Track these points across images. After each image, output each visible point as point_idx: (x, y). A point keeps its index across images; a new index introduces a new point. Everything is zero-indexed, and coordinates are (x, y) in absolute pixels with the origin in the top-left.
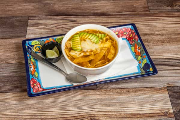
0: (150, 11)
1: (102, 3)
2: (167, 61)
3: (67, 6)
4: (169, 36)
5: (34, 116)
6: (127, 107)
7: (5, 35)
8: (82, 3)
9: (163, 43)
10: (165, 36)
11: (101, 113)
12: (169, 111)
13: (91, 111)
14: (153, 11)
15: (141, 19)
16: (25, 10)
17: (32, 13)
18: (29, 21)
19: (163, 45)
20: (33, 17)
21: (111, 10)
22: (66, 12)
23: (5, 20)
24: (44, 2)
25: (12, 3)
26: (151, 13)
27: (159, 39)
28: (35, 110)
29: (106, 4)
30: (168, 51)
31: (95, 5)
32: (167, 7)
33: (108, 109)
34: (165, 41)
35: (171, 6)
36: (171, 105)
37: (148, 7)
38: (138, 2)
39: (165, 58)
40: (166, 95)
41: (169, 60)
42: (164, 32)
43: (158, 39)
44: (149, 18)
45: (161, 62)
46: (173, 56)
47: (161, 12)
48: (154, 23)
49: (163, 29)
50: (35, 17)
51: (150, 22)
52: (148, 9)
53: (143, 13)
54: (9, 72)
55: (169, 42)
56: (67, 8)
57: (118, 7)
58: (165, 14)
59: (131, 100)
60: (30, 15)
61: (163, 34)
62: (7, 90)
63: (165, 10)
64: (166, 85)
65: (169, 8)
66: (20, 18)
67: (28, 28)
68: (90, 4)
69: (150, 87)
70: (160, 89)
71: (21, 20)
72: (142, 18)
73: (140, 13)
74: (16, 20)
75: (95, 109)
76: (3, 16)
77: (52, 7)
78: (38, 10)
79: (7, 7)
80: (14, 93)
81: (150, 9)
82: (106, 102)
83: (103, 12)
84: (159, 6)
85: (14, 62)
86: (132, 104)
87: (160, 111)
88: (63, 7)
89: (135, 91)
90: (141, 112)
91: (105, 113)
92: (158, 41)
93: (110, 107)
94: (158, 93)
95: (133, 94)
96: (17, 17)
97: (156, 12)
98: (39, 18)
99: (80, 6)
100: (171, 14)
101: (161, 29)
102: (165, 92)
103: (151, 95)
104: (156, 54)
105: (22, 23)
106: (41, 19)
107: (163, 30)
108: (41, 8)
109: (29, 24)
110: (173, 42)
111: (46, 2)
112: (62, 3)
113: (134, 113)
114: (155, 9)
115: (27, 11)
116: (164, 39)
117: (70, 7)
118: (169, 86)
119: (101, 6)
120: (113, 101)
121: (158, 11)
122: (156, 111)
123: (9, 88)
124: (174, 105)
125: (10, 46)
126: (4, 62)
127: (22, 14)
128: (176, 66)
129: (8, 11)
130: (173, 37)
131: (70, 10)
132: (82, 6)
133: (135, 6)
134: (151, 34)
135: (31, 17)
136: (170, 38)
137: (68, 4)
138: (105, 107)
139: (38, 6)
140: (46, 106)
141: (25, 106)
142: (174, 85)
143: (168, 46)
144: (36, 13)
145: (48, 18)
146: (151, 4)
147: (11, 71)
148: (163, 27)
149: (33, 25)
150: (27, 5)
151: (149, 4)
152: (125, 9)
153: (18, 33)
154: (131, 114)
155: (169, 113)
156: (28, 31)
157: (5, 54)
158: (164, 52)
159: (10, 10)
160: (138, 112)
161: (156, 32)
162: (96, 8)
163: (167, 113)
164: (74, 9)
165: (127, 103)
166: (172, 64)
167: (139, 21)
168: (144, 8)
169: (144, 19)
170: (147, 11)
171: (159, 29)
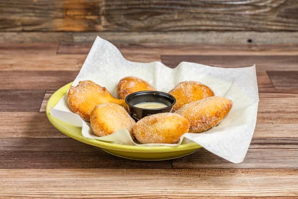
0: (275, 88)
6: (230, 189)
11: (180, 195)
13: (160, 192)
16: (40, 83)
17: (51, 87)
18: (46, 94)
26: (278, 90)
27: (293, 117)
28: (51, 188)
33: (194, 191)
37: (272, 83)
43: (290, 117)
45: (296, 141)
52: (272, 86)
60: (49, 88)
66: (29, 92)
67: (44, 102)
70: (295, 170)
74: (21, 93)
75: (169, 190)
81: (275, 85)
85: (15, 136)
87: (296, 194)
89: (247, 172)
91: (187, 195)
92: (290, 119)
93: (198, 188)
94: (291, 174)
95: (243, 175)
96: (24, 90)
97: (289, 88)
101: (296, 107)
103: (277, 177)
104: (288, 132)
105: (34, 96)
109: (45, 97)
115: (43, 84)
127: (34, 87)
129: (9, 84)
134: (278, 112)
138: (187, 188)
146: (277, 80)
151: (273, 81)
154: (239, 196)
160: (253, 195)
161: (288, 110)
171: (293, 107)
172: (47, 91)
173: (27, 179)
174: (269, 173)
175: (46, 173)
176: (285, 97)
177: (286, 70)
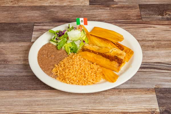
0: (142, 20)
1: (99, 12)
2: (156, 64)
3: (68, 13)
4: (159, 42)
5: (35, 112)
6: (118, 106)
7: (13, 39)
8: (82, 11)
9: (152, 49)
10: (155, 42)
11: (94, 111)
12: (156, 110)
13: (86, 109)
14: (145, 19)
15: (133, 26)
16: (32, 17)
17: (37, 20)
18: (34, 27)
19: (152, 50)
20: (38, 23)
21: (107, 18)
22: (67, 19)
23: (14, 26)
24: (48, 10)
25: (20, 11)
26: (144, 21)
27: (150, 45)
28: (36, 106)
29: (103, 13)
30: (157, 56)
31: (93, 13)
32: (158, 16)
33: (101, 108)
34: (155, 46)
35: (162, 15)
36: (158, 105)
37: (141, 15)
38: (132, 11)
39: (154, 62)
40: (154, 96)
41: (158, 64)
42: (155, 38)
43: (148, 45)
44: (141, 26)
45: (150, 66)
46: (162, 60)
47: (152, 21)
48: (146, 30)
49: (153, 35)
50: (40, 23)
51: (142, 29)
52: (141, 17)
53: (136, 21)
54: (15, 72)
55: (159, 48)
56: (68, 15)
57: (114, 15)
58: (155, 22)
59: (122, 100)
60: (36, 21)
61: (153, 41)
62: (13, 88)
63: (157, 18)
64: (154, 86)
65: (160, 17)
66: (27, 24)
67: (34, 33)
68: (89, 12)
69: (140, 88)
70: (148, 90)
71: (27, 26)
72: (135, 25)
73: (133, 21)
74: (23, 26)
75: (89, 107)
76: (12, 22)
77: (55, 15)
78: (43, 17)
79: (16, 14)
80: (19, 91)
81: (142, 17)
82: (99, 101)
83: (101, 19)
84: (150, 15)
85: (20, 63)
86: (123, 103)
87: (148, 110)
88: (65, 14)
89: (126, 92)
90: (130, 111)
91: (98, 111)
92: (148, 46)
93: (103, 106)
94: (146, 94)
95: (124, 94)
96: (24, 23)
97: (148, 20)
98: (44, 25)
99: (80, 14)
100: (161, 22)
101: (152, 36)
102: (153, 93)
103: (140, 96)
104: (147, 58)
105: (28, 28)
106: (45, 25)
107: (154, 37)
108: (45, 16)
109: (34, 29)
110: (162, 47)
111: (50, 10)
112: (64, 11)
113: (124, 111)
114: (147, 18)
115: (33, 18)
116: (154, 45)
117: (71, 14)
118: (157, 87)
119: (98, 14)
120: (106, 100)
121: (150, 19)
122: (144, 110)
123: (14, 87)
124: (160, 105)
125: (17, 49)
126: (10, 63)
127: (28, 20)
128: (164, 70)
129: (17, 18)
130: (163, 43)
131: (71, 18)
132: (82, 14)
133: (129, 14)
134: (143, 40)
135: (36, 23)
136: (160, 43)
137: (69, 12)
138: (98, 106)
139: (43, 14)
140: (46, 103)
141: (27, 103)
142: (161, 87)
143: (157, 51)
144: (41, 20)
145: (51, 24)
146: (143, 13)
147: (16, 72)
148: (154, 34)
149: (37, 30)
150: (33, 13)
151: (142, 13)
152: (120, 17)
153: (24, 38)
154: (121, 112)
155: (155, 112)
156: (33, 36)
157: (12, 56)
158: (153, 56)
159: (18, 17)
160: (128, 111)
161: (147, 39)
162: (94, 16)
163: (154, 112)
164: (74, 17)
165: (119, 102)
166: (160, 68)
167: (132, 28)
168: (137, 16)
169: (137, 26)
170: (140, 19)
171: (150, 36)
172: (35, 24)
173: (25, 99)
174: (136, 93)
175: (34, 94)
176: (146, 28)
177: (149, 3)
